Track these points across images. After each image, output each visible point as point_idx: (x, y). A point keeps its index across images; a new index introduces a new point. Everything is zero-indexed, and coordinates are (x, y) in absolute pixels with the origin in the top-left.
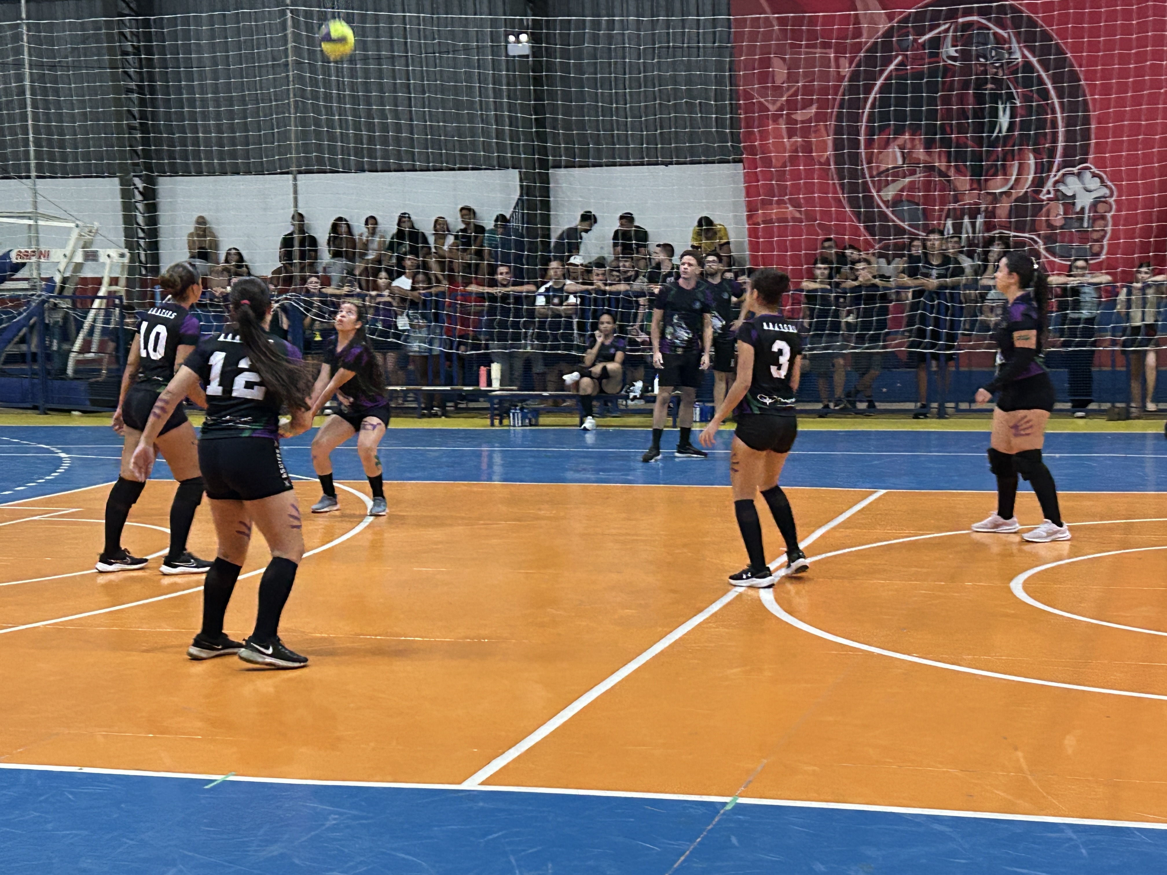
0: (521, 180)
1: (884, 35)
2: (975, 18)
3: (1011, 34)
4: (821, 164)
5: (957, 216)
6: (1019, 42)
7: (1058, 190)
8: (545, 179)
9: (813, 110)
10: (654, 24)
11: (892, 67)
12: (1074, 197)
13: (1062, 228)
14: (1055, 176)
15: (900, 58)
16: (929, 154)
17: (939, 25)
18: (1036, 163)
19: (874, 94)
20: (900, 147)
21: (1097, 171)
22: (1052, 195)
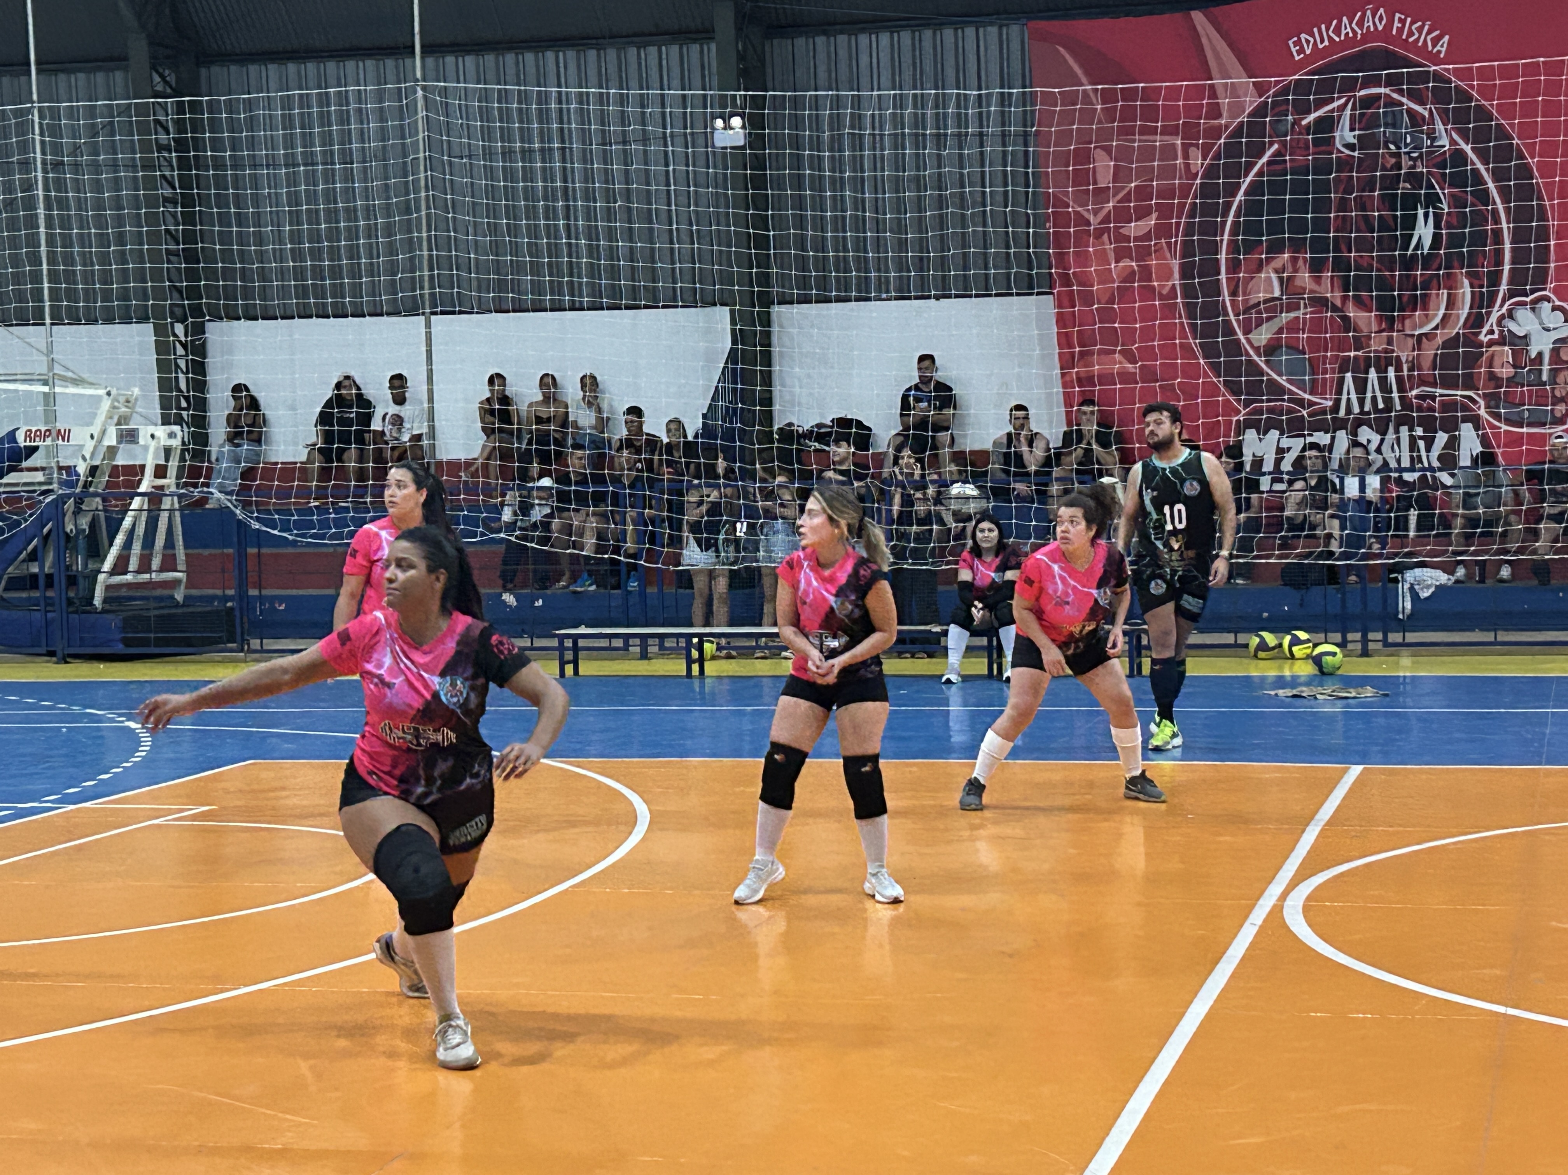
0: (733, 322)
1: (1253, 114)
2: (1382, 90)
3: (1434, 112)
4: (1162, 297)
5: (1361, 368)
6: (1445, 125)
7: (1505, 329)
8: (766, 321)
9: (1152, 221)
11: (1265, 158)
13: (1511, 382)
14: (1500, 309)
15: (1276, 146)
17: (1332, 100)
18: (1473, 293)
19: (1240, 197)
20: (1276, 271)
21: (1558, 303)
22: (1496, 336)
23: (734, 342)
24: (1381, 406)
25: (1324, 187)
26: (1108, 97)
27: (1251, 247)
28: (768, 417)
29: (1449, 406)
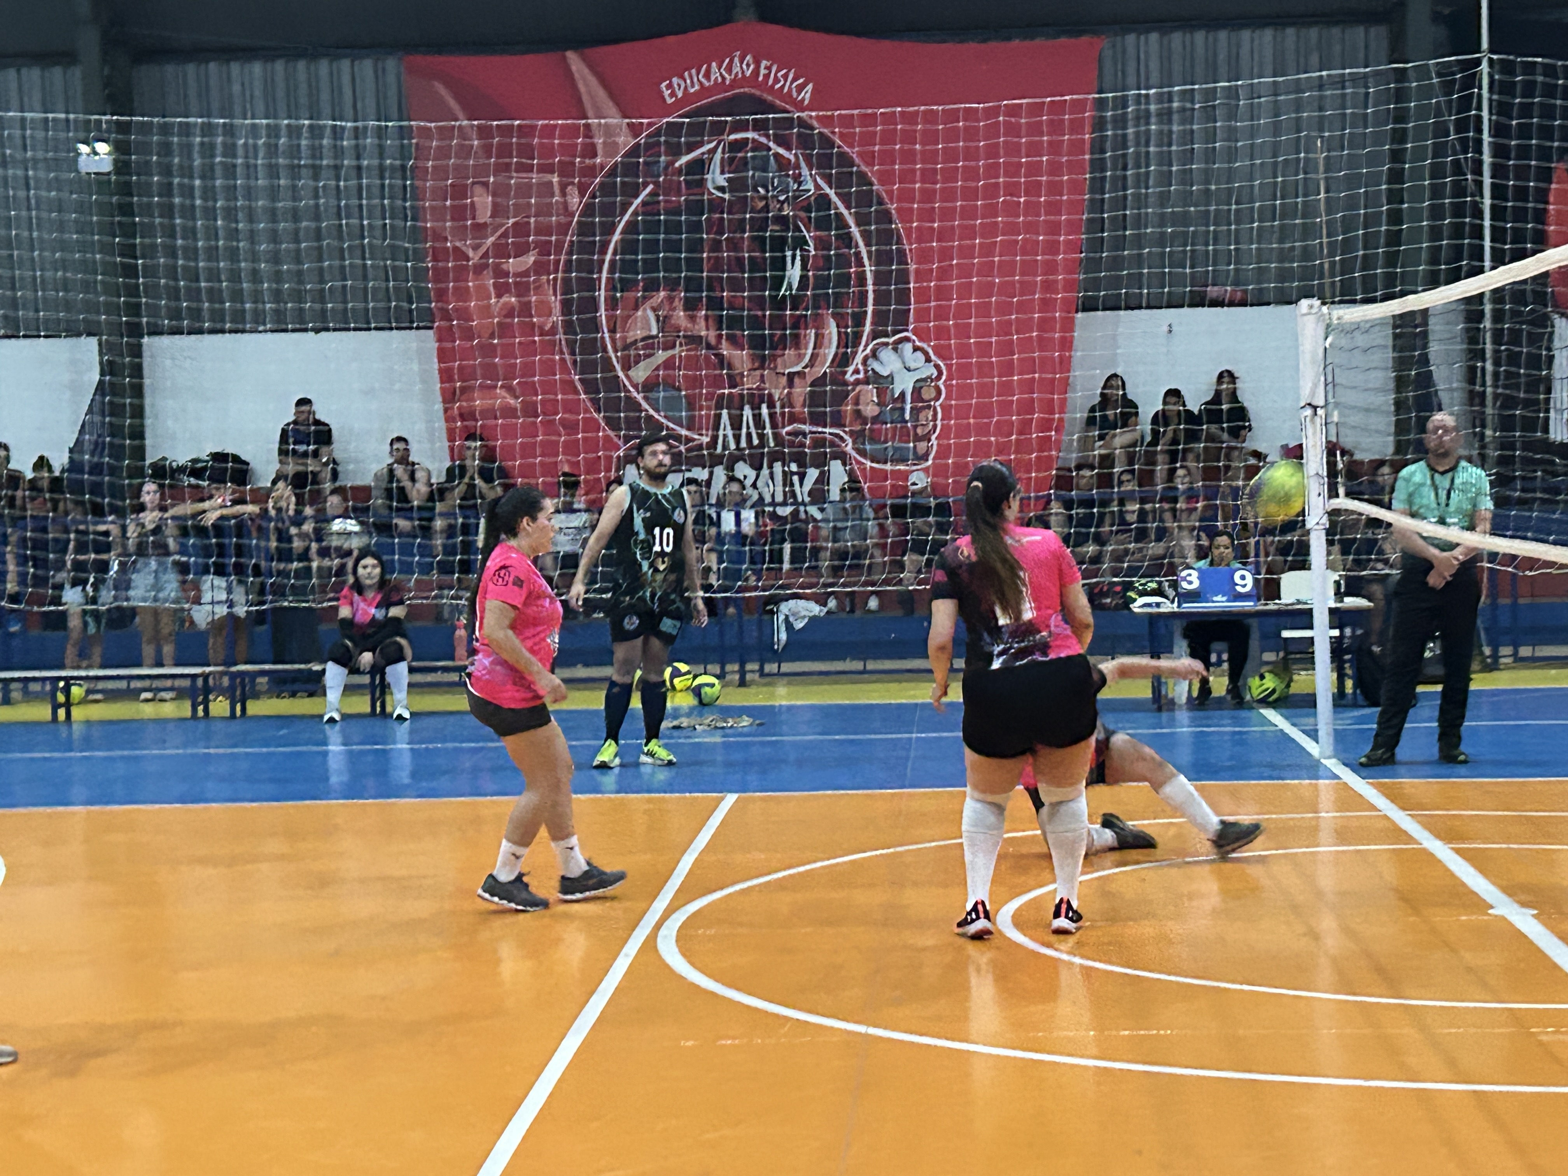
0: (101, 354)
1: (628, 155)
2: (750, 135)
3: (799, 157)
4: (543, 333)
5: (735, 404)
7: (870, 369)
8: (137, 351)
9: (530, 258)
11: (641, 198)
12: (890, 377)
13: (875, 419)
14: (864, 349)
15: (650, 188)
16: (692, 319)
17: (704, 143)
18: (839, 333)
19: (616, 237)
20: (654, 310)
21: (918, 343)
22: (861, 376)
23: (102, 374)
24: (756, 442)
25: (695, 227)
26: (484, 133)
27: (627, 285)
28: (139, 452)
29: (819, 442)
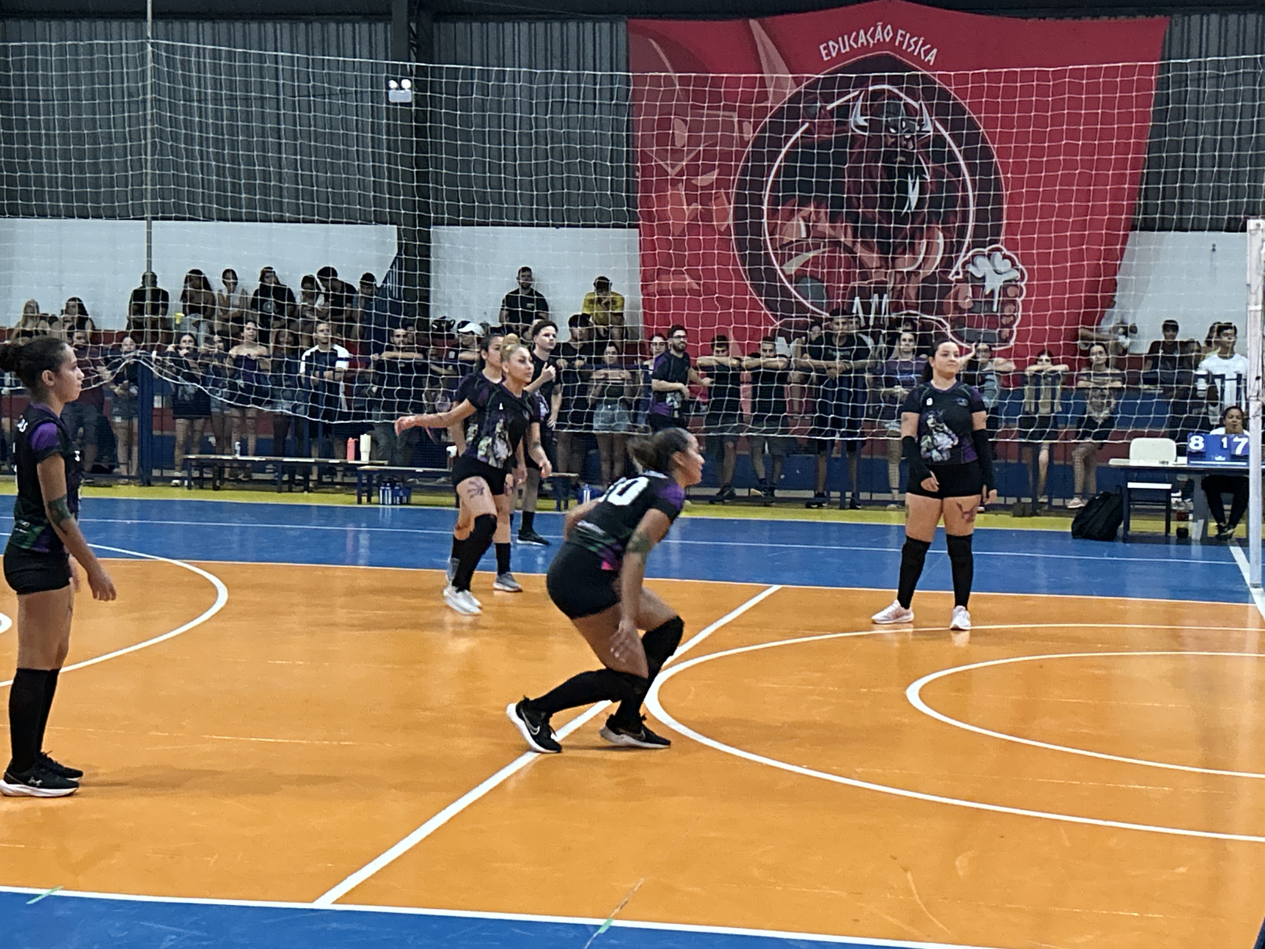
0: (399, 238)
1: (790, 100)
2: (886, 87)
3: (923, 106)
4: (720, 233)
5: (866, 294)
6: (931, 116)
7: (967, 272)
8: (426, 238)
9: (714, 176)
10: (547, 78)
11: (798, 134)
12: (983, 279)
13: (970, 311)
14: (965, 256)
15: (807, 125)
16: (834, 228)
17: (849, 93)
18: (945, 243)
19: (779, 162)
20: (804, 220)
21: (1008, 253)
22: (961, 277)
23: (399, 253)
26: (684, 82)
27: (787, 201)
28: (425, 310)
29: (926, 326)
